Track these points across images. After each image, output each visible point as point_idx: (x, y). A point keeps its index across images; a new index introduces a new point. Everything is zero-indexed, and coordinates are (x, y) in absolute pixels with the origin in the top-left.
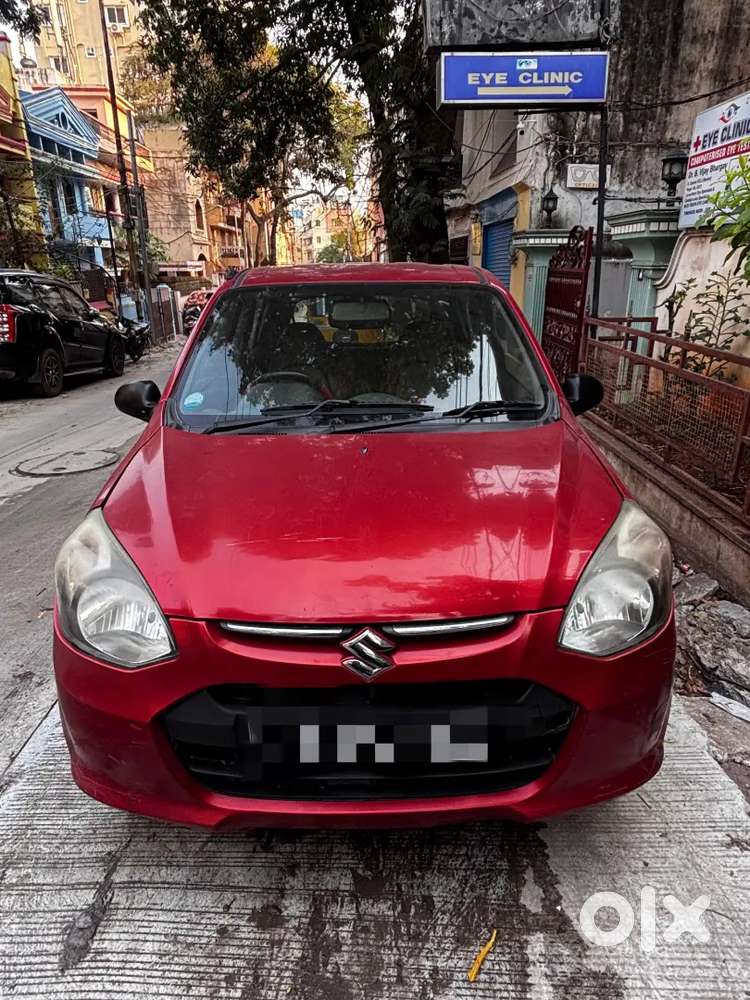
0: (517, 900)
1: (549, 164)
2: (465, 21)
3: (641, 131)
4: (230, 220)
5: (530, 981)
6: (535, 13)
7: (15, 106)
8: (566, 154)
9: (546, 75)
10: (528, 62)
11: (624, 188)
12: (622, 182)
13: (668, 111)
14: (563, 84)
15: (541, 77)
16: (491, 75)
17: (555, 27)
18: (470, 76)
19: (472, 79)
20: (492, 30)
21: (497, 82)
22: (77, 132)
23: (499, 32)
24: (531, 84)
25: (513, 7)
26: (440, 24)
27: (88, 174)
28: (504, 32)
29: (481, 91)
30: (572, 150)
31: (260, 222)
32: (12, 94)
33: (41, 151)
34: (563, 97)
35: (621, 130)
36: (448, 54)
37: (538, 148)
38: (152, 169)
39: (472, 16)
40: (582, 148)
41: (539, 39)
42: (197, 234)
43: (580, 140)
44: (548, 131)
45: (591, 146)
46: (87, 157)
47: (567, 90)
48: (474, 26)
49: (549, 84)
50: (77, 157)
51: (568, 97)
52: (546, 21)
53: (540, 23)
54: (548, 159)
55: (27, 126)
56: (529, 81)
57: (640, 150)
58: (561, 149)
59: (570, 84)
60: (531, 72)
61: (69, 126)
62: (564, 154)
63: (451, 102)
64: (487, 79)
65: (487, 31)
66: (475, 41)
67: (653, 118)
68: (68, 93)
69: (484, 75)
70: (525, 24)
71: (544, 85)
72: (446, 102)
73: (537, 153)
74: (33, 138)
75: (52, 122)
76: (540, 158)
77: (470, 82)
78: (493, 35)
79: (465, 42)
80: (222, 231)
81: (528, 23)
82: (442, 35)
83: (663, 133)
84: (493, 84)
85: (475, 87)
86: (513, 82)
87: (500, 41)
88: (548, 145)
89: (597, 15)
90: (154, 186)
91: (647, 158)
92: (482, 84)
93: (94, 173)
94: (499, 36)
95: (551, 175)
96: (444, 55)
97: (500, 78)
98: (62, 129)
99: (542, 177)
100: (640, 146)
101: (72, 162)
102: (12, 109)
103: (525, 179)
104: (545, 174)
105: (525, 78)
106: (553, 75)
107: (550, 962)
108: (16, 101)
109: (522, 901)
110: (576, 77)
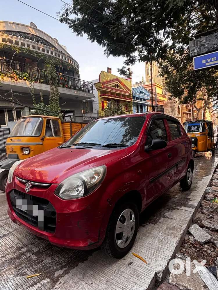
0: (55, 271)
2: (202, 47)
4: (190, 111)
5: (35, 285)
7: (131, 91)
16: (210, 59)
19: (203, 62)
21: (212, 60)
22: (145, 94)
23: (214, 47)
26: (194, 51)
27: (147, 103)
28: (216, 46)
29: (207, 64)
31: (199, 110)
32: (130, 89)
33: (136, 100)
36: (196, 57)
38: (166, 100)
39: (204, 46)
42: (178, 115)
46: (147, 100)
48: (205, 48)
50: (144, 100)
55: (133, 95)
61: (143, 93)
63: (197, 69)
65: (210, 48)
66: (206, 51)
68: (144, 87)
69: (208, 60)
72: (195, 70)
74: (134, 98)
75: (139, 93)
78: (212, 48)
79: (202, 53)
80: (187, 114)
82: (194, 53)
84: (211, 61)
85: (205, 64)
87: (214, 49)
90: (166, 104)
92: (207, 62)
93: (148, 103)
96: (194, 58)
98: (141, 94)
101: (143, 101)
102: (130, 92)
107: (43, 285)
108: (131, 90)
109: (56, 272)
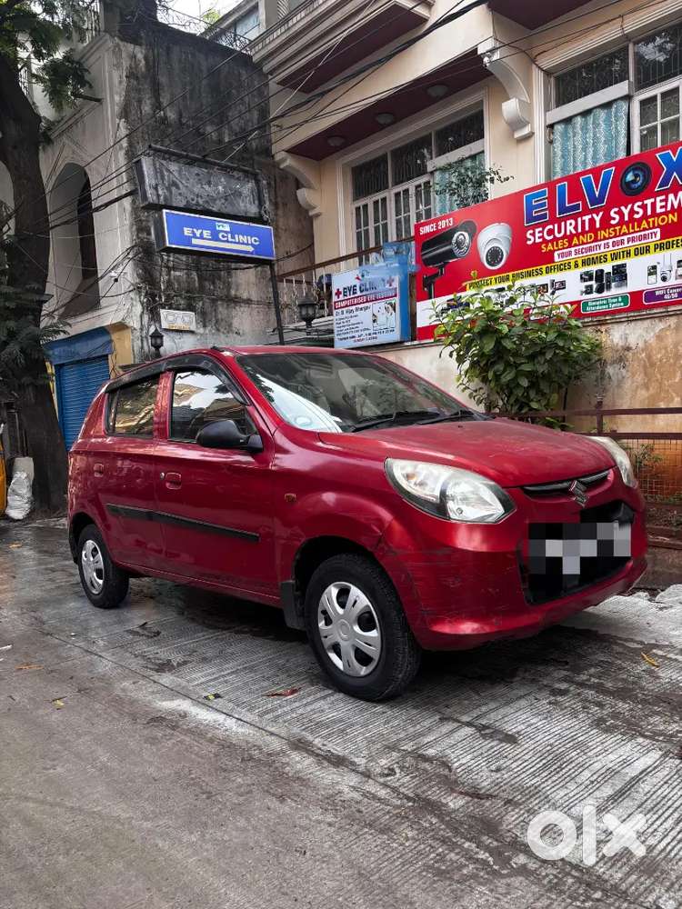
1: (143, 309)
2: (174, 189)
3: (212, 287)
6: (219, 193)
8: (156, 301)
9: (236, 236)
10: (224, 226)
11: (207, 331)
12: (205, 326)
13: (229, 274)
14: (247, 244)
15: (233, 237)
16: (200, 231)
17: (232, 204)
18: (185, 229)
19: (187, 231)
20: (193, 200)
21: (205, 236)
23: (197, 201)
24: (227, 241)
25: (204, 186)
26: (156, 189)
28: (201, 202)
29: (194, 241)
30: (160, 298)
34: (248, 252)
35: (197, 285)
36: (168, 211)
37: (132, 295)
39: (178, 188)
40: (169, 297)
41: (224, 211)
43: (166, 289)
44: (138, 281)
45: (176, 296)
47: (250, 249)
48: (180, 194)
49: (239, 243)
51: (252, 253)
52: (226, 200)
53: (223, 201)
54: (142, 304)
56: (226, 239)
57: (214, 301)
58: (152, 296)
59: (252, 245)
60: (226, 232)
62: (154, 301)
63: (174, 246)
64: (198, 234)
65: (190, 199)
66: (182, 205)
67: (219, 279)
69: (195, 230)
70: (214, 200)
71: (235, 243)
72: (170, 246)
73: (132, 299)
76: (134, 303)
77: (186, 234)
78: (194, 202)
79: (174, 205)
81: (215, 200)
82: (158, 196)
83: (229, 291)
84: (202, 237)
85: (190, 238)
86: (215, 237)
87: (199, 208)
88: (140, 292)
89: (257, 202)
91: (220, 309)
92: (195, 236)
94: (198, 204)
95: (146, 318)
96: (164, 210)
97: (206, 233)
99: (139, 319)
100: (213, 299)
103: (123, 319)
104: (141, 316)
105: (223, 236)
106: (241, 237)
110: (255, 241)
